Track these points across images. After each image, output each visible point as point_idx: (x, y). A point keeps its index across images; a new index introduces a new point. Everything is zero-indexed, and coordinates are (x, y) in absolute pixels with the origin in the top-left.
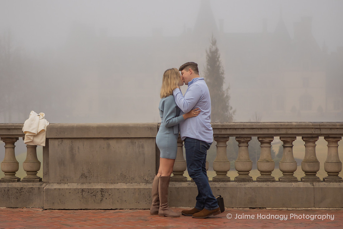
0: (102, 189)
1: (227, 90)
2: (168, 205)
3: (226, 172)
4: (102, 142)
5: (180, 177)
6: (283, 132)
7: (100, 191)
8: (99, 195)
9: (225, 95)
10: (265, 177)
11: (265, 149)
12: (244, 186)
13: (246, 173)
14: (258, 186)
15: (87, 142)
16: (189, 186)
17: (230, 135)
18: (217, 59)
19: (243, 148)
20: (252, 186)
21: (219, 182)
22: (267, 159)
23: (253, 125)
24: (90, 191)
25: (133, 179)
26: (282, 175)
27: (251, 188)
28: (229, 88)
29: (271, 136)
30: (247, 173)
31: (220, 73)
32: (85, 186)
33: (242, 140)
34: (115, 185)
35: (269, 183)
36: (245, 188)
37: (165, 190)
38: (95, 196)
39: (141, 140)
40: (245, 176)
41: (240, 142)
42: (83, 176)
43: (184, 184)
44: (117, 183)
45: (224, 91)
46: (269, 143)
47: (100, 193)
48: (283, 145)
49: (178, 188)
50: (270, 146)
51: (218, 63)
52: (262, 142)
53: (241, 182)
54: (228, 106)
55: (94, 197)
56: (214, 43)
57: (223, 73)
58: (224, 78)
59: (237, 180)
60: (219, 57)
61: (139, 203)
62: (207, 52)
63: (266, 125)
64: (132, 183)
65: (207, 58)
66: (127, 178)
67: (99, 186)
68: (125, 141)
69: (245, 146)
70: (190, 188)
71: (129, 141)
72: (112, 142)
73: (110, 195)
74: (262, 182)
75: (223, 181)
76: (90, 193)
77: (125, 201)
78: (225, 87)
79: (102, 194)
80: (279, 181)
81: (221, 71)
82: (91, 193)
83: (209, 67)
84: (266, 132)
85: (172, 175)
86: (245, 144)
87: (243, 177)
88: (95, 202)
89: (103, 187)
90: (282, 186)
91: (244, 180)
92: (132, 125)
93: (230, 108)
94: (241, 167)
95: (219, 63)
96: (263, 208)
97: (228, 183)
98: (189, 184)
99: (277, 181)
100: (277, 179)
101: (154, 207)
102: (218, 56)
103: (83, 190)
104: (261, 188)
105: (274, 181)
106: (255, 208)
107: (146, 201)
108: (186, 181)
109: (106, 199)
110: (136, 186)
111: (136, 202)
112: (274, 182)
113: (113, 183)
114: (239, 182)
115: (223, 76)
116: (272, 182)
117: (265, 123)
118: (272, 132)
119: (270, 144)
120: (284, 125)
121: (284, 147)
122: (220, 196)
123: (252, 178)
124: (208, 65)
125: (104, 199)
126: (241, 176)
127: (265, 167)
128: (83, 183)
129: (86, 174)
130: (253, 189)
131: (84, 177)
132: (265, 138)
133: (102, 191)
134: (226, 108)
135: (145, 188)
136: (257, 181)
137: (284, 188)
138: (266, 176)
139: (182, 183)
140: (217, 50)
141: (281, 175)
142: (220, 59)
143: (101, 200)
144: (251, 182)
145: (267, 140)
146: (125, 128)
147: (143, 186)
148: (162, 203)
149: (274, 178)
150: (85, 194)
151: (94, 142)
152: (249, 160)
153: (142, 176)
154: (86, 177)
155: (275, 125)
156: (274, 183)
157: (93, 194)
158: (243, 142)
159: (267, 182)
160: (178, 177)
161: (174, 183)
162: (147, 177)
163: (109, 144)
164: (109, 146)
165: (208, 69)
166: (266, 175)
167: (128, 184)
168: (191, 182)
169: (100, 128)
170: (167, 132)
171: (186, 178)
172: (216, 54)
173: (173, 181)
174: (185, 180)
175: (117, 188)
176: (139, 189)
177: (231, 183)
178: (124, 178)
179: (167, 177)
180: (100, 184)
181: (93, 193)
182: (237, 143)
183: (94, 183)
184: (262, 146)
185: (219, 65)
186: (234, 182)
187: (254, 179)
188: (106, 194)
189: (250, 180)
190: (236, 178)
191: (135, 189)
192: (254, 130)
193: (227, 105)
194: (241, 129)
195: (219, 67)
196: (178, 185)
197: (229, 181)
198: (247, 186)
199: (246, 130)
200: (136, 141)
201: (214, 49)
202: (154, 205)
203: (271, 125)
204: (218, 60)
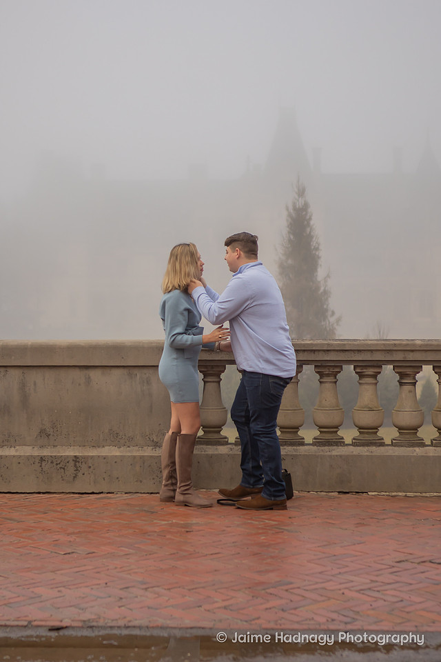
0: (75, 456)
1: (325, 280)
2: (191, 485)
3: (297, 428)
4: (77, 373)
5: (216, 436)
6: (399, 356)
7: (73, 460)
8: (71, 469)
9: (322, 289)
10: (367, 437)
11: (366, 387)
12: (328, 453)
13: (332, 430)
14: (354, 453)
15: (49, 374)
16: (231, 452)
17: (303, 362)
18: (306, 222)
19: (327, 385)
20: (343, 453)
21: (285, 445)
22: (370, 406)
23: (344, 345)
24: (54, 460)
25: (131, 439)
26: (398, 434)
27: (341, 456)
28: (328, 276)
29: (378, 365)
30: (335, 430)
31: (313, 248)
32: (46, 452)
33: (326, 371)
34: (100, 450)
35: (374, 447)
36: (330, 456)
37: (188, 459)
38: (64, 469)
39: (145, 371)
40: (332, 435)
41: (321, 375)
42: (43, 433)
43: (223, 450)
44: (103, 447)
45: (320, 282)
46: (375, 376)
47: (72, 463)
48: (398, 381)
49: (211, 456)
50: (374, 381)
51: (308, 230)
52: (361, 375)
53: (325, 445)
54: (326, 310)
55: (62, 470)
56: (301, 193)
57: (317, 249)
58: (319, 257)
59: (318, 442)
60: (310, 219)
61: (141, 482)
62: (287, 209)
63: (368, 345)
64: (129, 447)
65: (287, 221)
66: (120, 437)
67: (70, 452)
68: (117, 373)
69: (331, 382)
70: (233, 456)
71: (125, 371)
72: (95, 375)
73: (90, 467)
74: (360, 446)
75: (292, 444)
76: (55, 464)
77: (117, 478)
78: (321, 273)
79: (75, 465)
80: (392, 444)
81: (314, 244)
82: (57, 464)
83: (292, 237)
84: (367, 357)
85: (201, 433)
86: (331, 379)
87: (328, 436)
88: (63, 480)
89: (77, 454)
90: (396, 454)
91: (328, 443)
92: (130, 344)
93: (330, 313)
94: (323, 419)
95: (311, 229)
96: (363, 493)
97: (301, 448)
98: (231, 449)
99: (388, 445)
100: (388, 441)
101: (166, 488)
102: (308, 218)
103: (42, 459)
104: (359, 456)
105: (383, 444)
106: (348, 493)
107: (153, 479)
108: (227, 443)
109: (83, 474)
110: (136, 452)
111: (137, 481)
112: (383, 446)
113: (96, 446)
114: (319, 446)
115: (317, 253)
116: (380, 446)
117: (366, 342)
118: (378, 357)
119: (376, 379)
120: (400, 345)
121: (401, 384)
122: (285, 470)
123: (343, 438)
124: (289, 232)
125: (80, 474)
126: (324, 435)
127: (367, 419)
128: (42, 447)
129: (48, 430)
130: (346, 459)
131: (44, 435)
132: (366, 369)
133: (76, 461)
134: (322, 313)
135: (151, 456)
136: (354, 444)
137: (399, 457)
138: (369, 435)
139: (218, 447)
140: (306, 206)
141: (394, 433)
142: (312, 223)
143: (74, 477)
144: (341, 445)
145: (370, 371)
146: (117, 349)
147: (148, 452)
148: (181, 482)
149: (383, 439)
150: (46, 466)
151: (62, 372)
152: (337, 407)
153: (148, 433)
154: (48, 436)
155: (384, 344)
156: (382, 448)
157: (61, 466)
158: (328, 375)
159: (370, 446)
160: (211, 436)
161: (204, 447)
162: (157, 436)
163: (89, 378)
164: (88, 380)
165: (290, 241)
166: (367, 433)
167: (122, 449)
168: (234, 446)
169: (72, 349)
170: (175, 356)
171: (226, 438)
172: (304, 213)
173: (201, 443)
174: (224, 442)
175: (102, 456)
176: (141, 457)
177: (306, 447)
178: (115, 438)
179: (190, 435)
180: (72, 447)
181: (59, 463)
182: (318, 377)
183: (62, 446)
184: (361, 382)
185: (310, 232)
186: (311, 447)
187: (348, 440)
188: (84, 467)
189: (340, 442)
190: (315, 438)
191: (135, 457)
192: (347, 353)
193: (325, 307)
194: (324, 351)
195: (310, 237)
196: (210, 450)
197: (303, 444)
198: (334, 453)
199: (332, 353)
200: (136, 371)
201: (300, 203)
202: (166, 486)
203: (377, 344)
204: (308, 224)
